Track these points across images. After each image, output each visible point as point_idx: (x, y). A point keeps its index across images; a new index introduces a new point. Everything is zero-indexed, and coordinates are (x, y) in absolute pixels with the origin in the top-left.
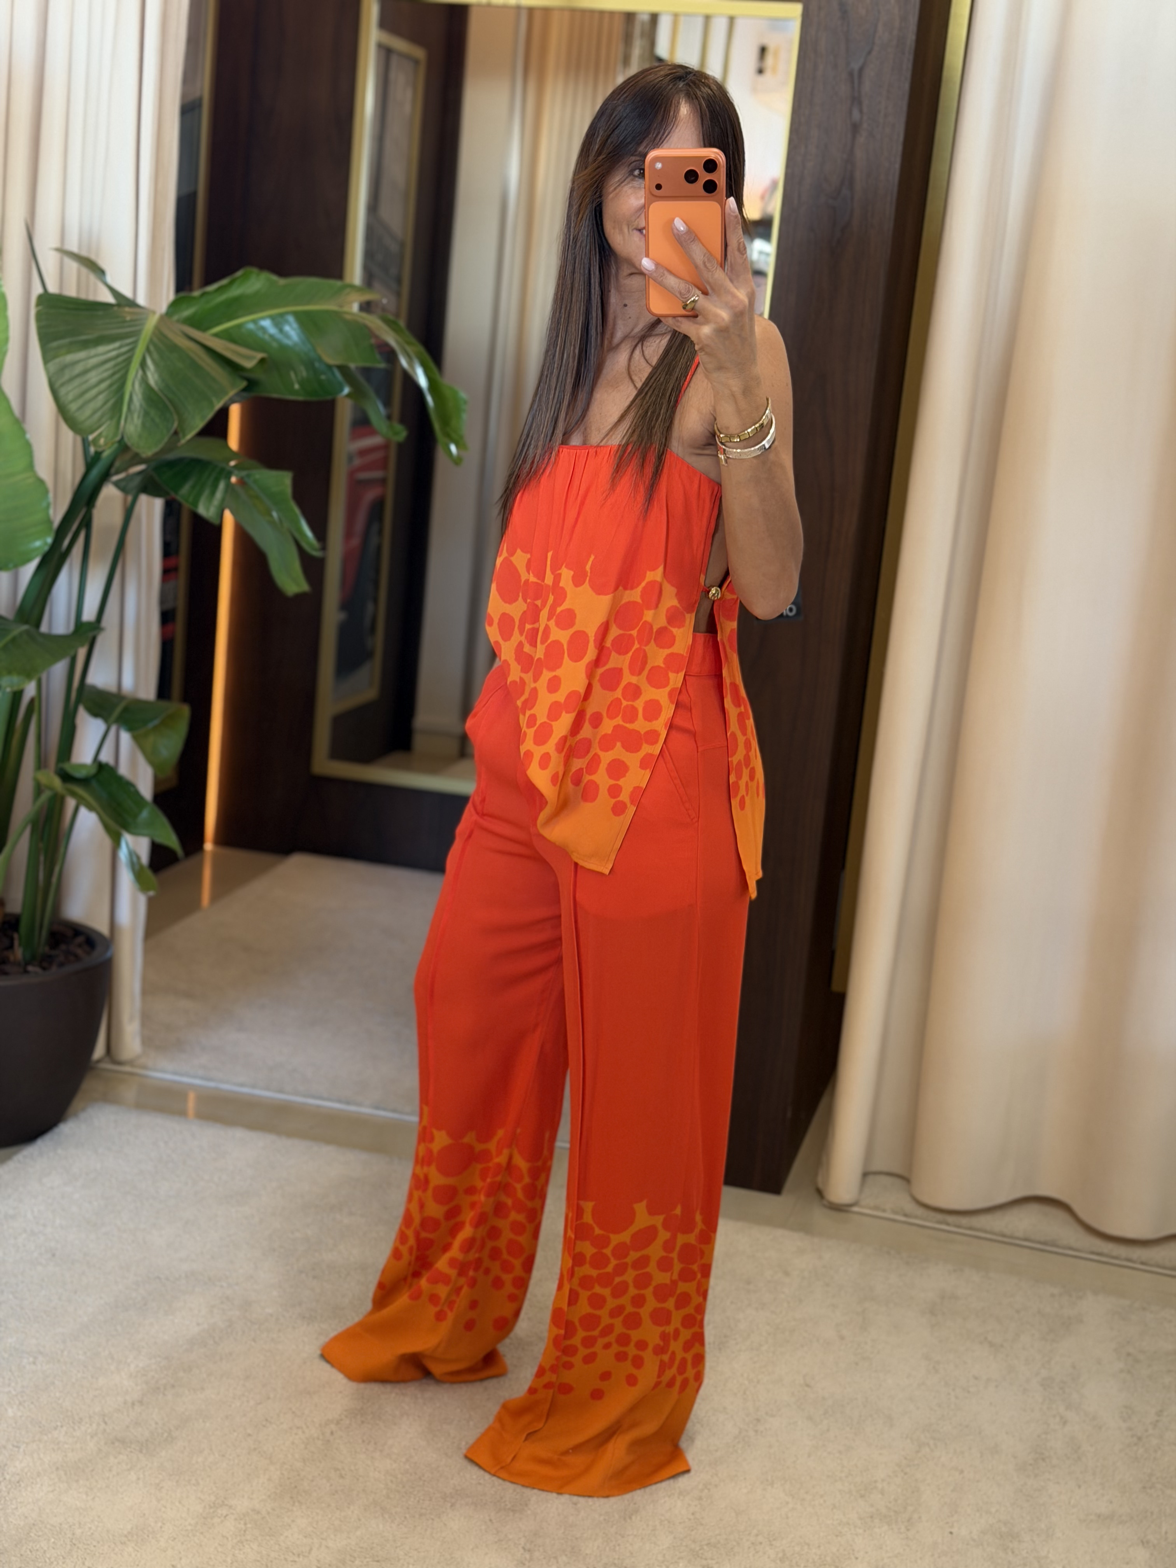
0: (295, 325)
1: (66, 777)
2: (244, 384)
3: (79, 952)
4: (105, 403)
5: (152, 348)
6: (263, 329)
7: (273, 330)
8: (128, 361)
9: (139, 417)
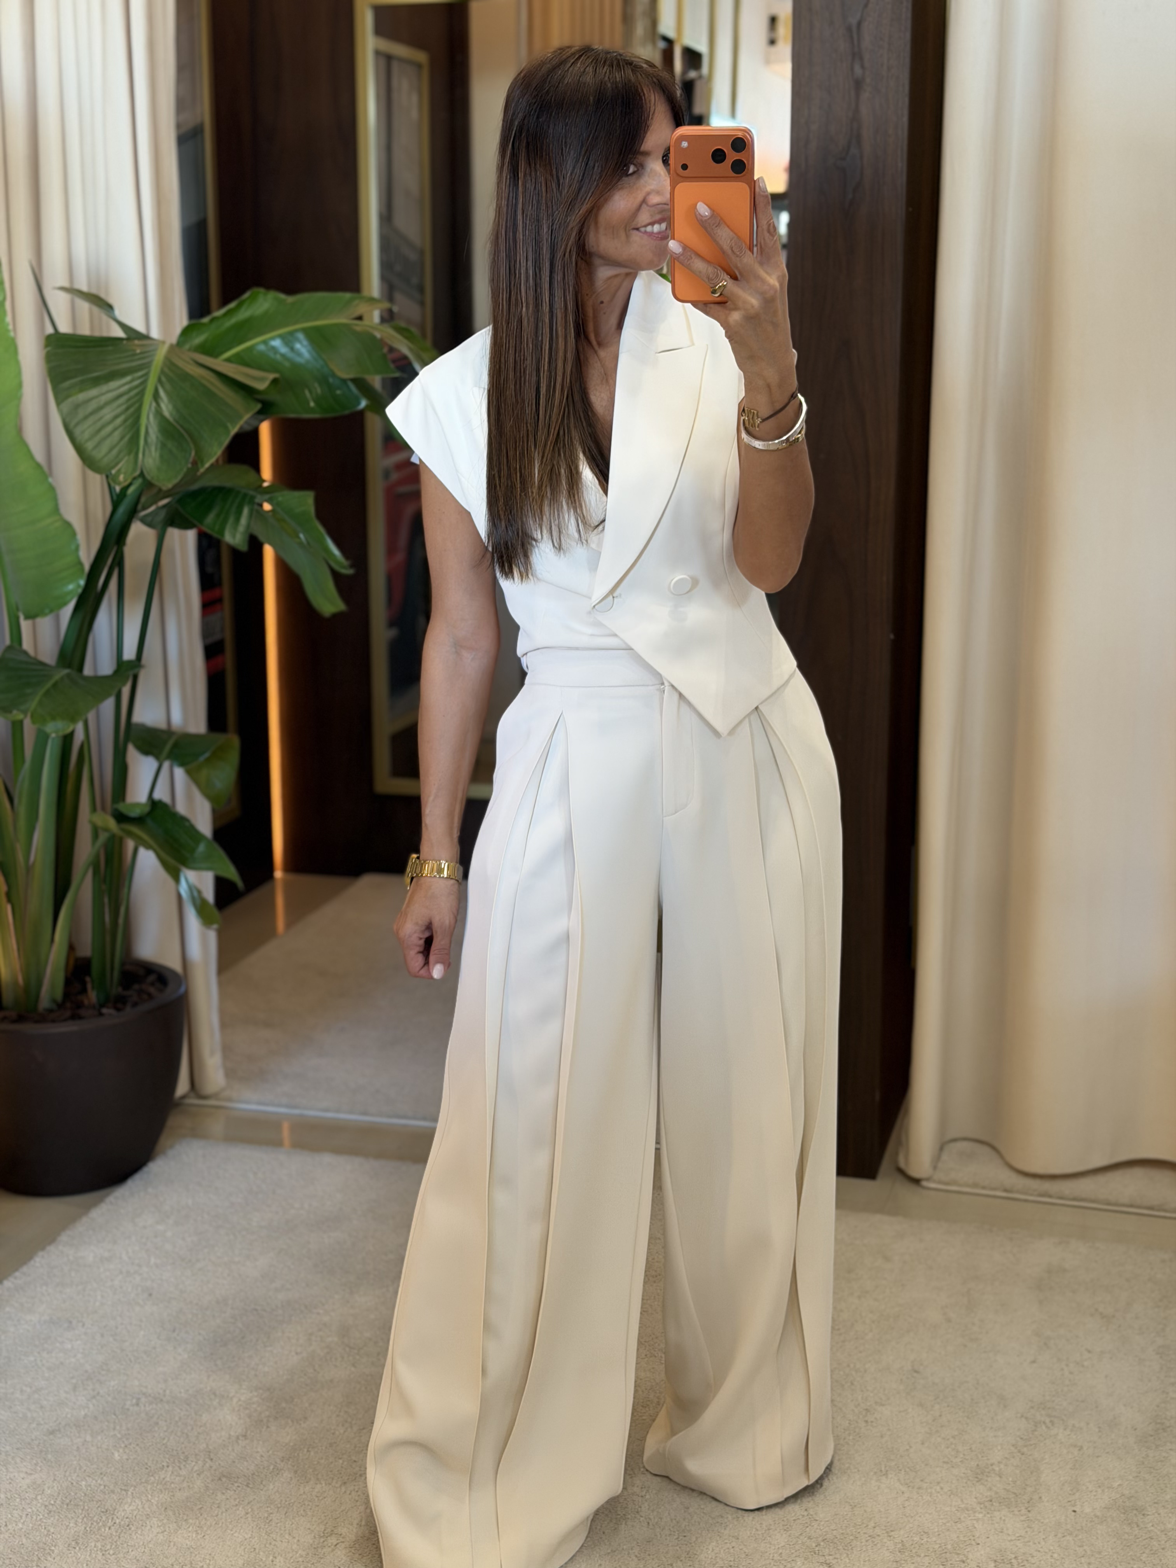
0: (305, 343)
1: (121, 818)
2: (259, 406)
3: (152, 990)
4: (122, 438)
5: (163, 379)
6: (274, 349)
7: (284, 350)
8: (142, 393)
9: (156, 449)
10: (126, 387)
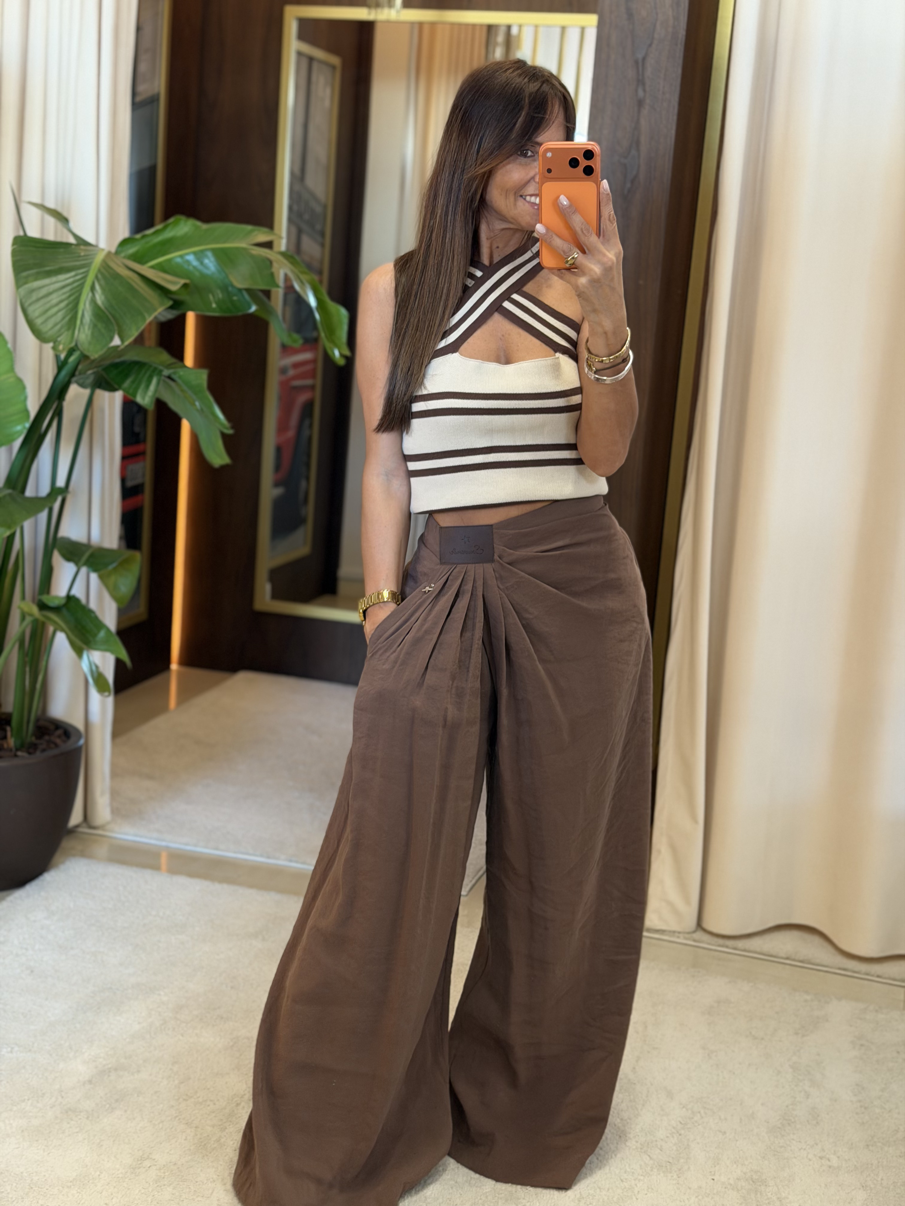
0: (212, 259)
1: (43, 607)
2: (170, 303)
3: (58, 741)
4: (63, 318)
5: (100, 276)
6: (188, 262)
7: (195, 263)
8: (82, 286)
9: (89, 328)
10: (71, 280)
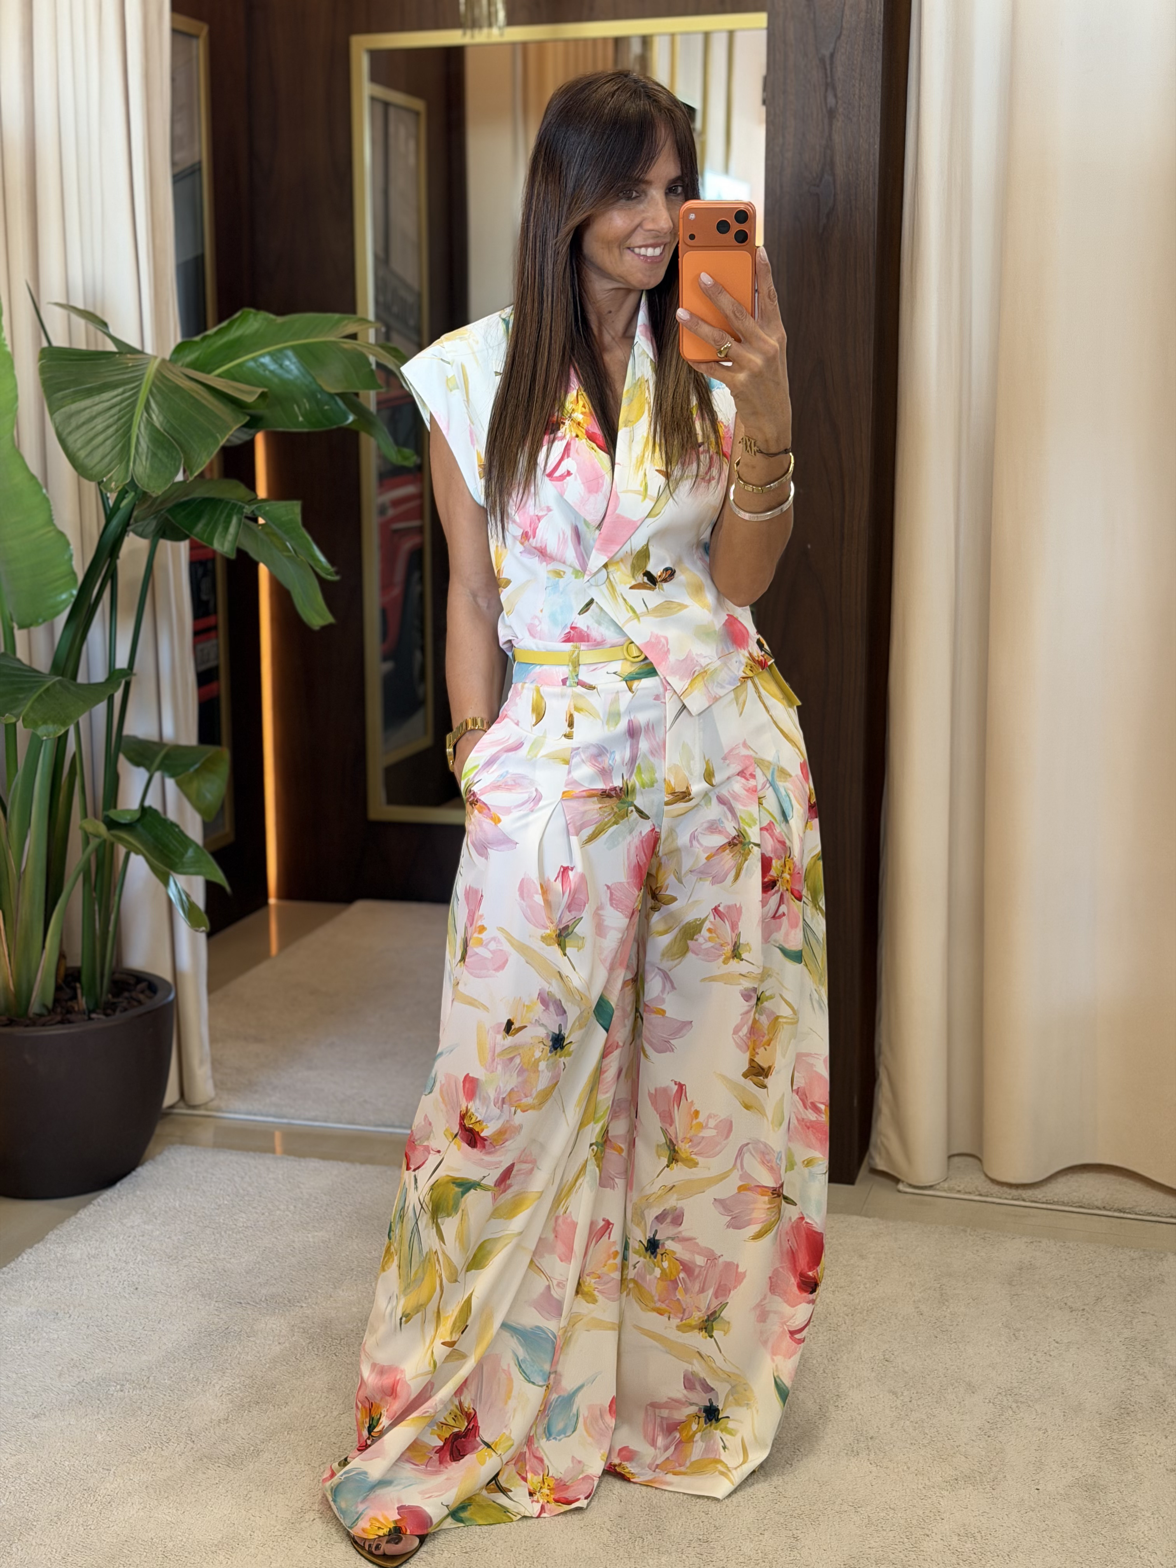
0: (294, 360)
1: (112, 824)
2: (248, 418)
3: (141, 997)
4: (113, 448)
5: (154, 390)
6: (263, 365)
7: (273, 367)
8: (133, 405)
9: (147, 458)
10: (119, 398)
